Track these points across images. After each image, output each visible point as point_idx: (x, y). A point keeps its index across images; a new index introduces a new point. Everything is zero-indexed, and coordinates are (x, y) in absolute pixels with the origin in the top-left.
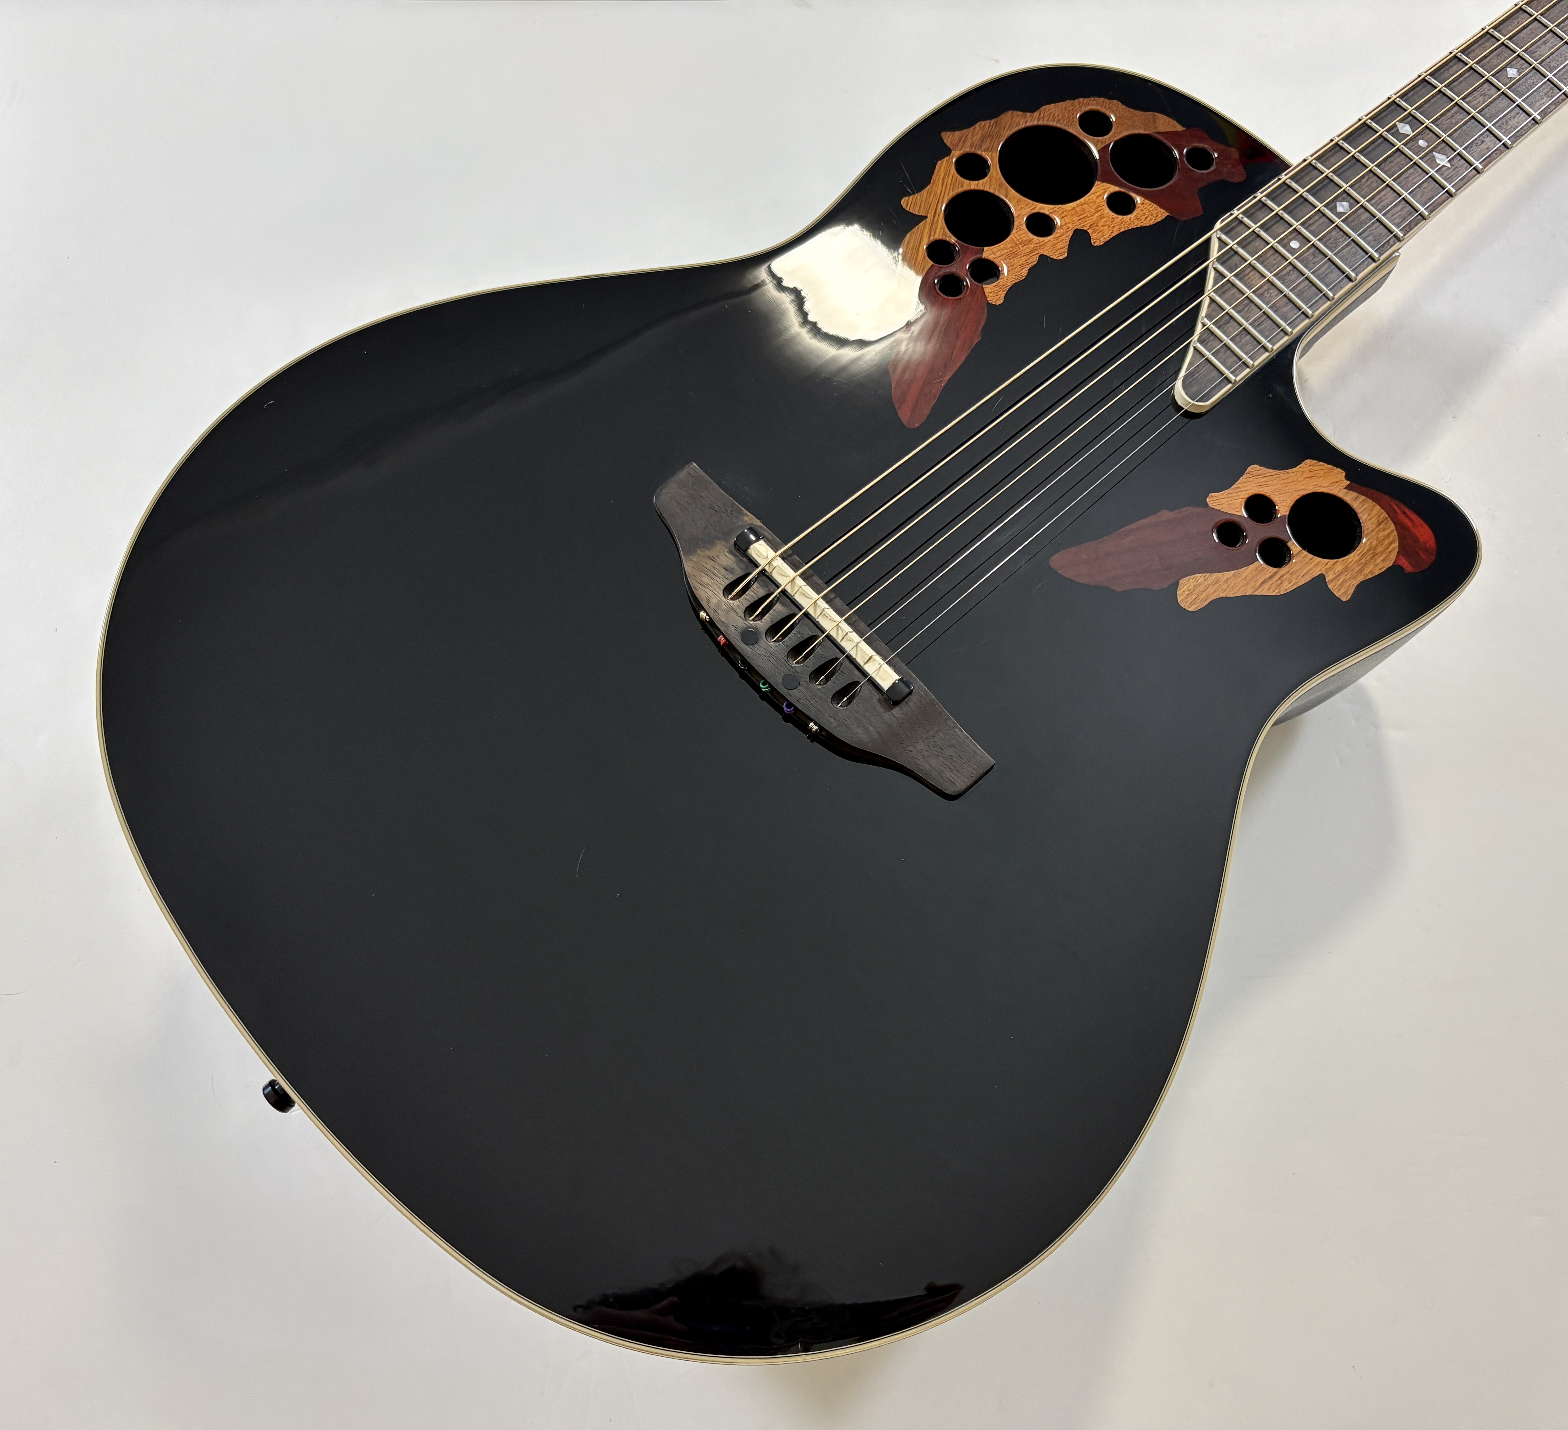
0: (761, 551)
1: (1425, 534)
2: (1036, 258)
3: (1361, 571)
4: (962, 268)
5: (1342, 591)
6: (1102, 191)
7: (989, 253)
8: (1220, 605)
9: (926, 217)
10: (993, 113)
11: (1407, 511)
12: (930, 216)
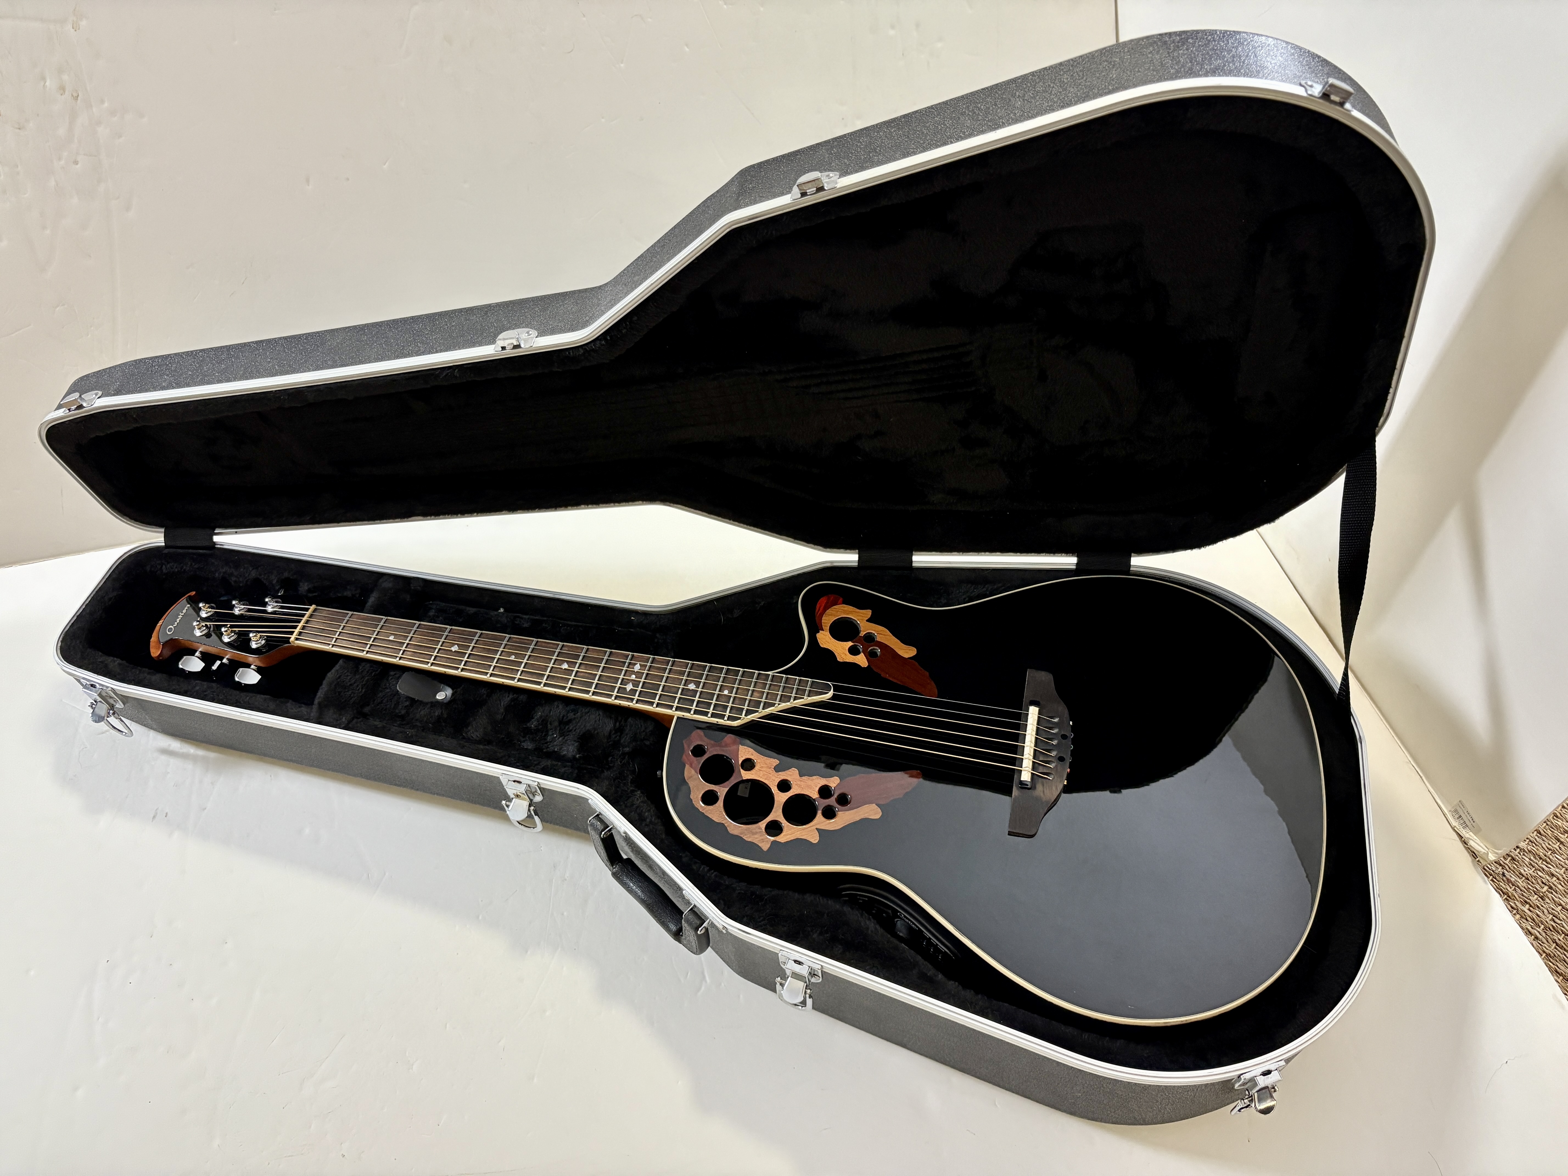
0: (1026, 776)
1: (823, 601)
2: (803, 778)
3: (854, 611)
4: (832, 801)
5: (868, 613)
6: (746, 775)
7: (814, 795)
8: (906, 641)
9: (816, 828)
10: (738, 838)
11: (817, 610)
12: (814, 828)
